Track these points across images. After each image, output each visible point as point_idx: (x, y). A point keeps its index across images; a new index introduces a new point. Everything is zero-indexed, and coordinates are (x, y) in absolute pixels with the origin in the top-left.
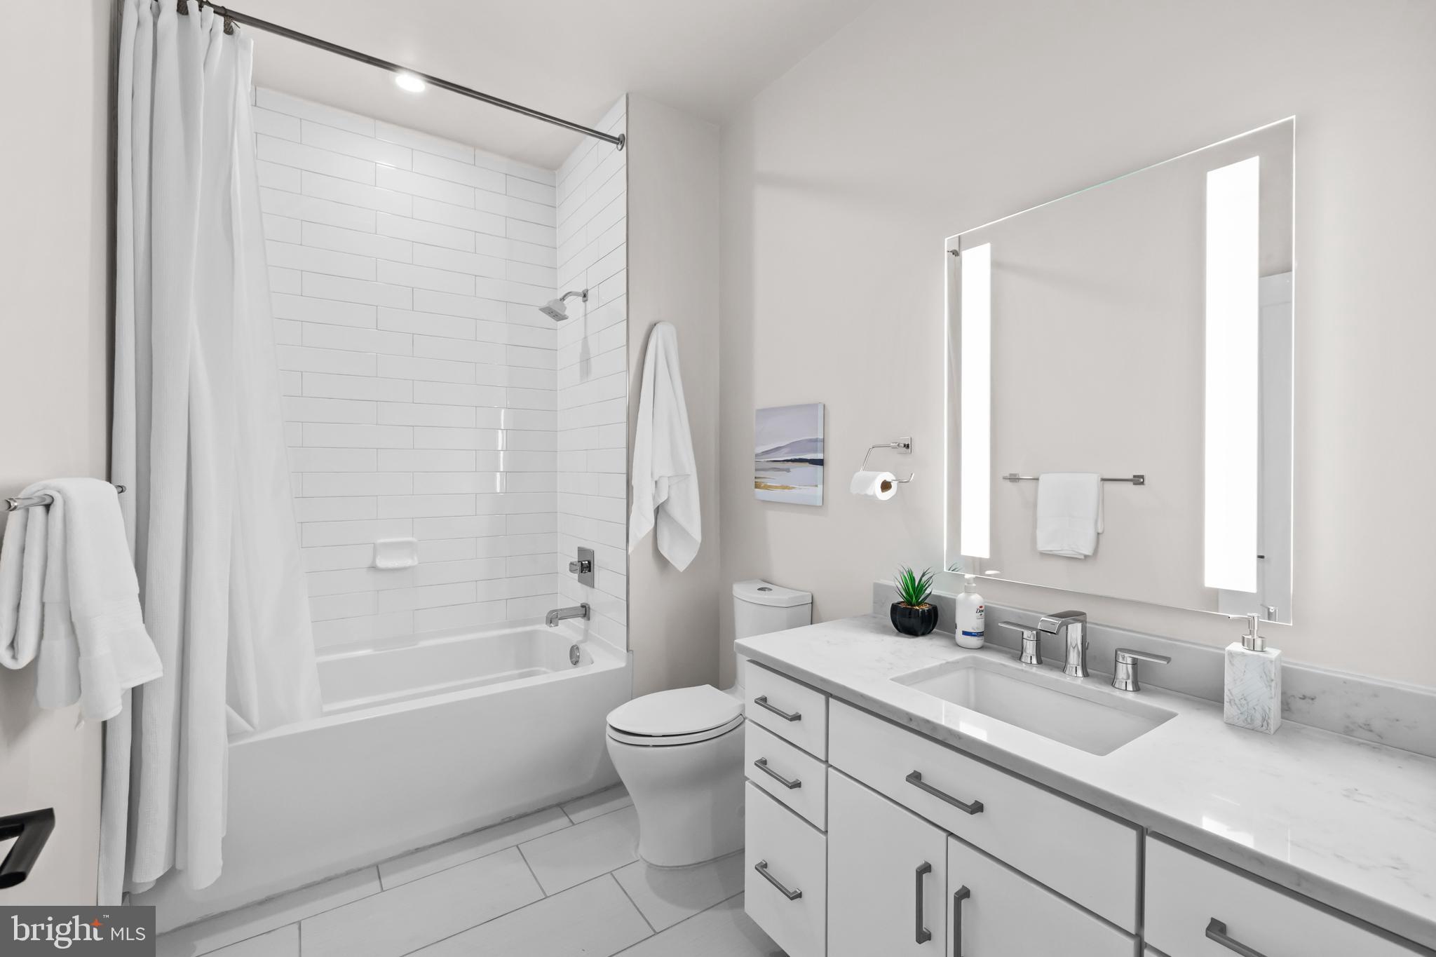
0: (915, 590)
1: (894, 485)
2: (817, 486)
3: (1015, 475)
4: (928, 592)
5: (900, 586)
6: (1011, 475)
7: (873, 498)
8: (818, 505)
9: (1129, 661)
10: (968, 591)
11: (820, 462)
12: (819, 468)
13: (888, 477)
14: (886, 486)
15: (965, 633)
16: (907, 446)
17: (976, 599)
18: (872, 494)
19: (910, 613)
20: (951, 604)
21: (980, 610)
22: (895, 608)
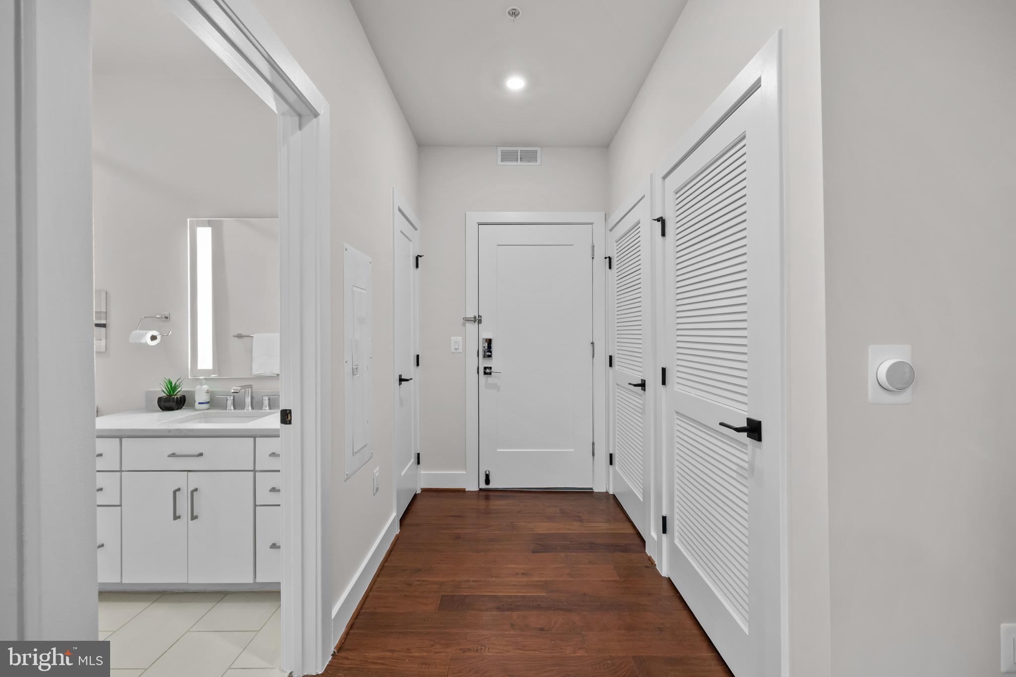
0: (173, 388)
1: (159, 338)
2: (101, 340)
3: (240, 334)
4: (179, 390)
5: (164, 390)
6: (238, 334)
7: (146, 344)
8: (102, 351)
9: (267, 399)
10: (201, 384)
11: (104, 326)
12: (103, 329)
13: (155, 333)
14: (153, 338)
15: (200, 403)
16: (167, 318)
17: (205, 387)
18: (145, 342)
19: (169, 400)
20: (192, 394)
21: (208, 392)
22: (160, 400)
